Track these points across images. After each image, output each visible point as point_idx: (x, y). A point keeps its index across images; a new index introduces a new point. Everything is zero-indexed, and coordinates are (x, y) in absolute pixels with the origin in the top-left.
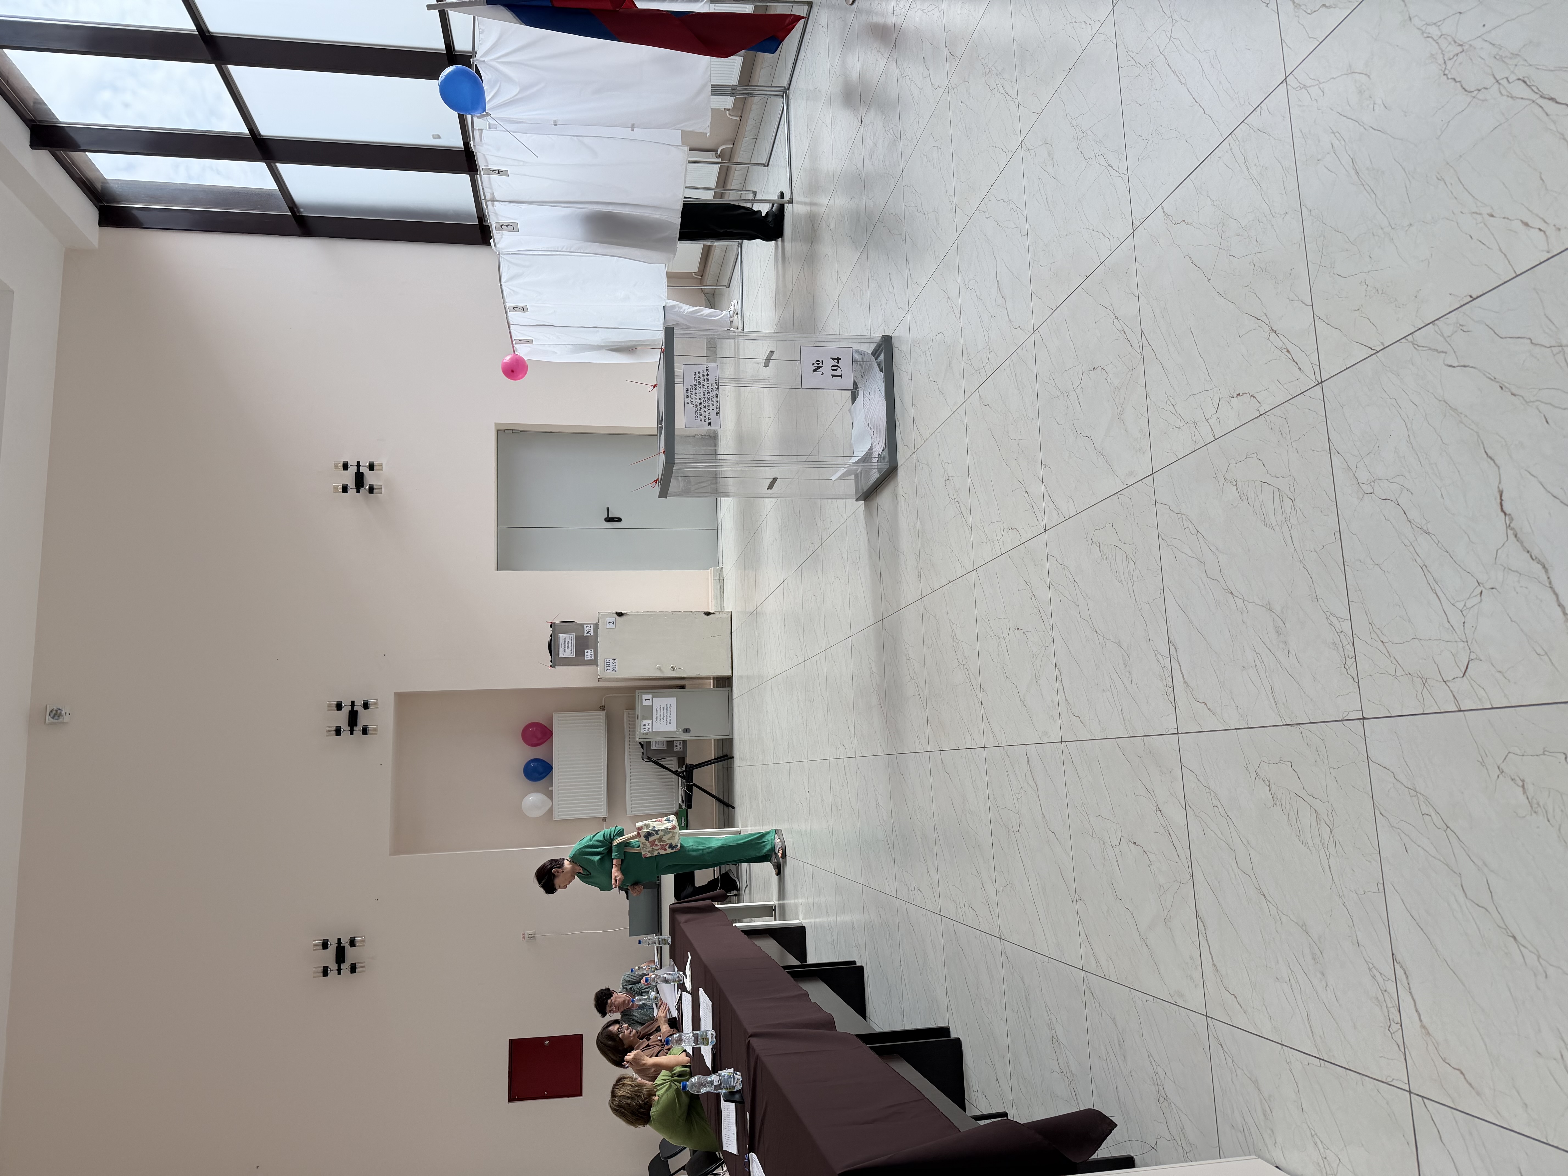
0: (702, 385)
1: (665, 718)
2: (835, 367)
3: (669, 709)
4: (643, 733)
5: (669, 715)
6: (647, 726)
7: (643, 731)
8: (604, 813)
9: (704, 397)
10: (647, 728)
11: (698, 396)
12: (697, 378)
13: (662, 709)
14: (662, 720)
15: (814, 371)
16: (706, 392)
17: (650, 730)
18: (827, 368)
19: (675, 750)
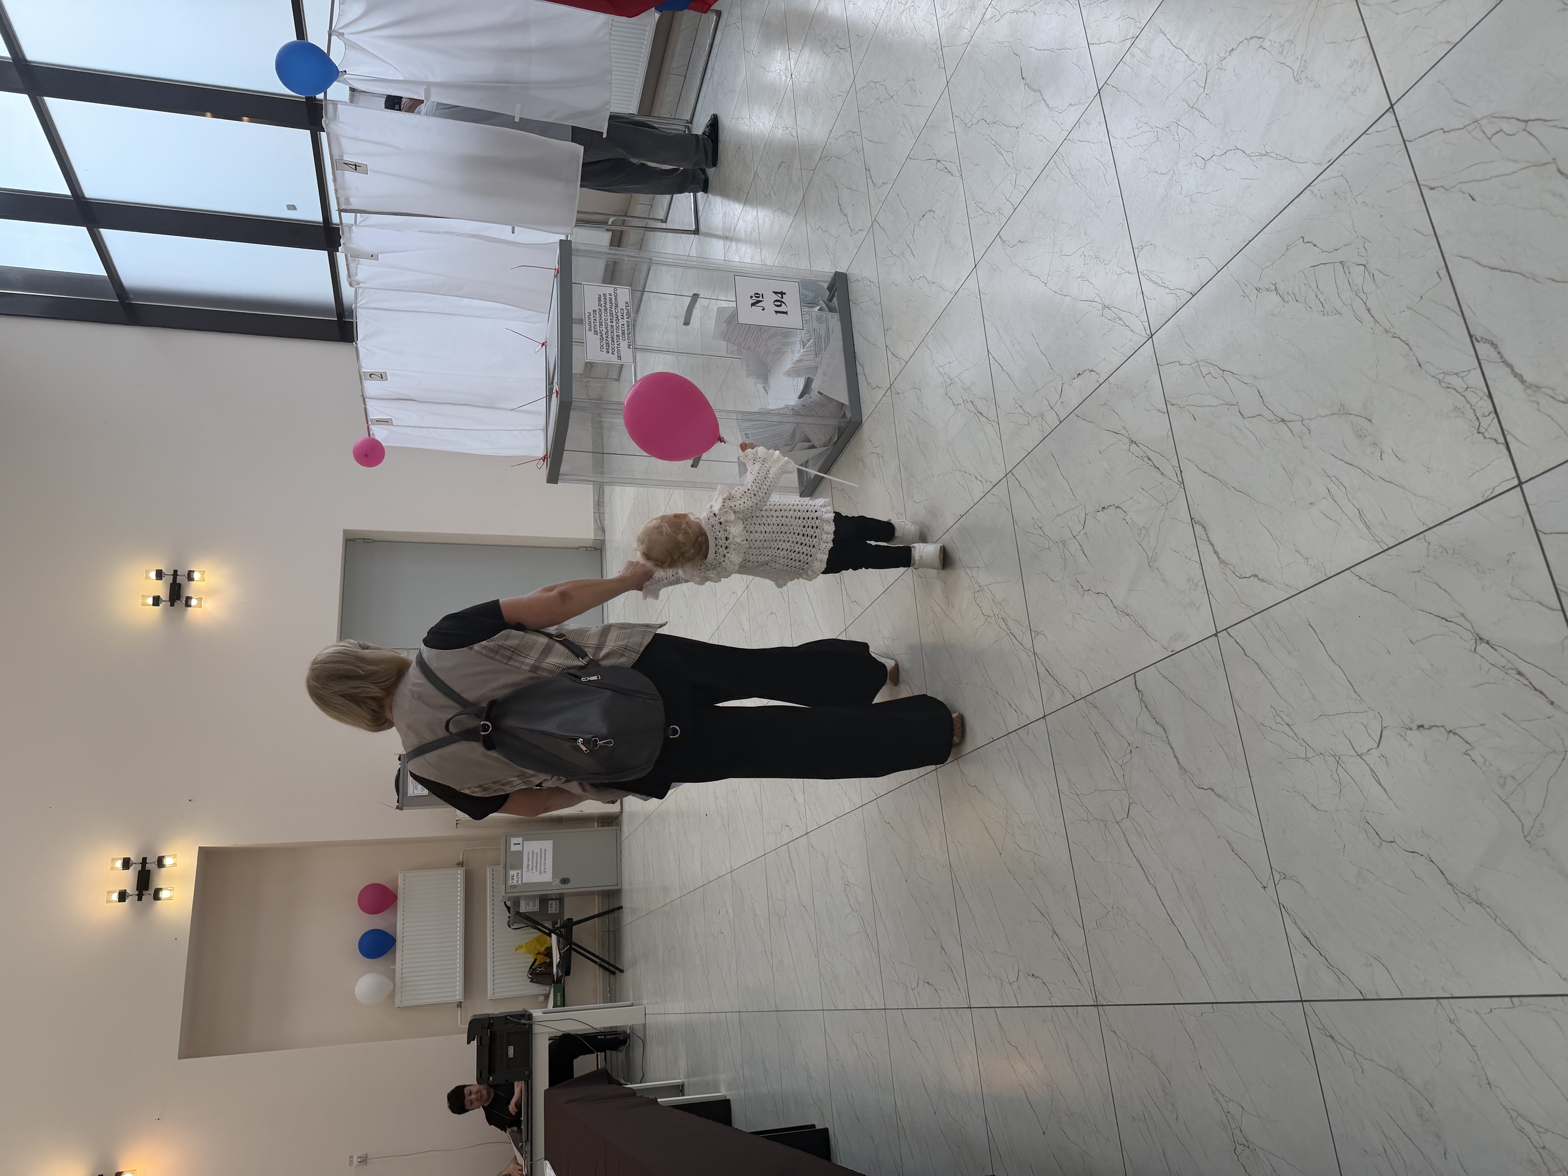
0: (608, 311)
1: (539, 865)
2: (779, 303)
3: (543, 855)
4: (511, 886)
5: (543, 862)
6: (515, 877)
7: (510, 883)
8: (459, 996)
9: (612, 324)
10: (515, 879)
11: (604, 323)
12: (602, 302)
13: (535, 855)
14: (534, 868)
15: (753, 305)
16: (615, 319)
17: (520, 882)
18: (769, 300)
19: (549, 912)
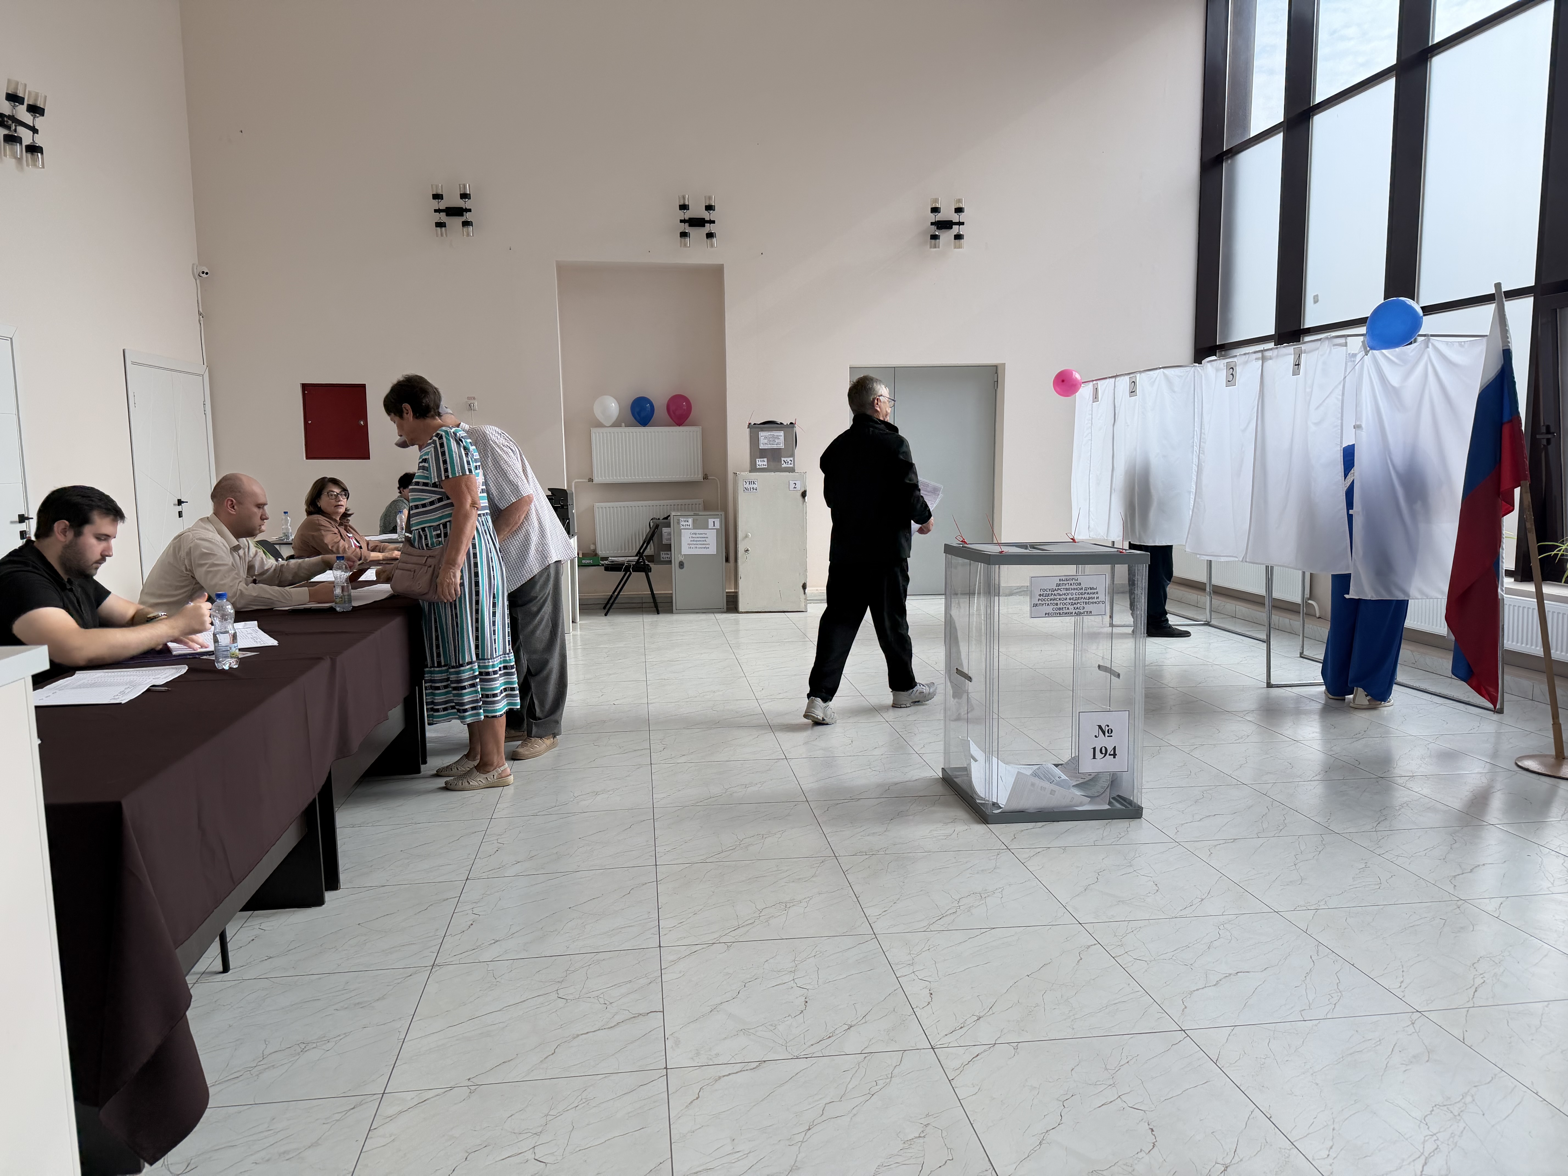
0: (1081, 596)
1: (695, 543)
2: (1104, 752)
3: (704, 546)
4: (679, 520)
5: (698, 546)
6: (687, 523)
7: (682, 519)
8: (597, 479)
9: (1068, 599)
10: (684, 523)
11: (1068, 592)
12: (1089, 591)
13: (704, 539)
14: (693, 539)
15: (1100, 727)
16: (1074, 602)
17: (682, 527)
18: (1104, 741)
19: (661, 552)
